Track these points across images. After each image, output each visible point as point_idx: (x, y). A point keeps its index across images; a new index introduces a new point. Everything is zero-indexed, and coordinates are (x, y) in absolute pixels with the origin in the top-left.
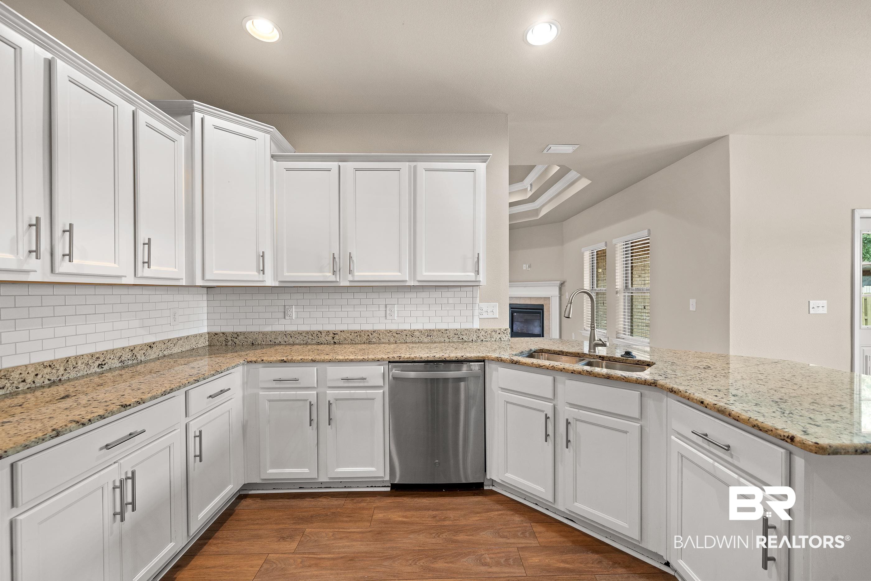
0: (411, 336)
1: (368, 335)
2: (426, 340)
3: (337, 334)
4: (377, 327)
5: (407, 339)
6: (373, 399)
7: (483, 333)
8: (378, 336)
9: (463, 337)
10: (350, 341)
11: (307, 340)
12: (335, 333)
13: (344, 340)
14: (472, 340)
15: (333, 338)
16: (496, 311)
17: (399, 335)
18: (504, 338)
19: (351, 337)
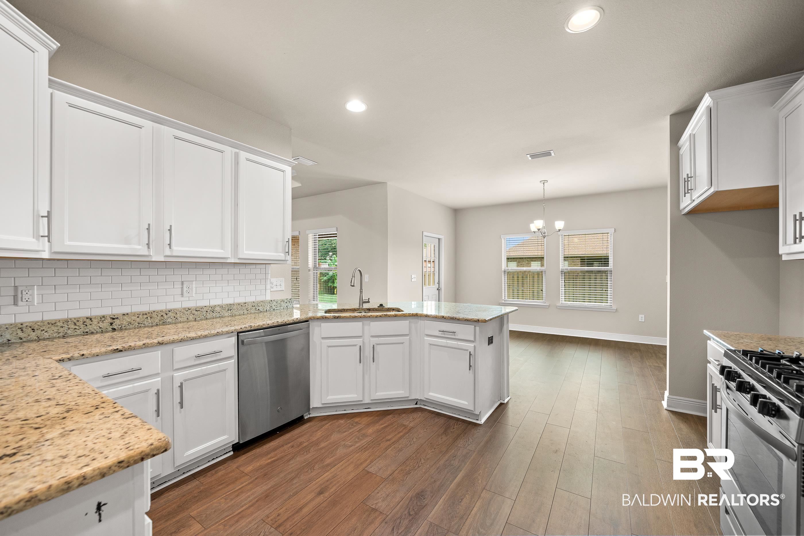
0: (212, 312)
1: (162, 316)
2: (226, 314)
3: (117, 318)
4: (170, 306)
5: (208, 315)
6: (225, 370)
7: (275, 303)
8: (175, 315)
9: (259, 308)
10: (137, 325)
11: (66, 331)
12: (114, 317)
13: (128, 325)
14: (267, 310)
15: (111, 324)
16: (283, 284)
17: (199, 312)
18: (290, 305)
19: (138, 320)
